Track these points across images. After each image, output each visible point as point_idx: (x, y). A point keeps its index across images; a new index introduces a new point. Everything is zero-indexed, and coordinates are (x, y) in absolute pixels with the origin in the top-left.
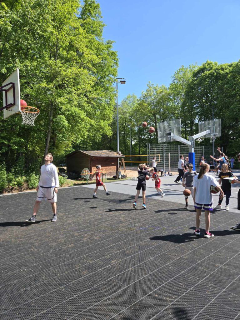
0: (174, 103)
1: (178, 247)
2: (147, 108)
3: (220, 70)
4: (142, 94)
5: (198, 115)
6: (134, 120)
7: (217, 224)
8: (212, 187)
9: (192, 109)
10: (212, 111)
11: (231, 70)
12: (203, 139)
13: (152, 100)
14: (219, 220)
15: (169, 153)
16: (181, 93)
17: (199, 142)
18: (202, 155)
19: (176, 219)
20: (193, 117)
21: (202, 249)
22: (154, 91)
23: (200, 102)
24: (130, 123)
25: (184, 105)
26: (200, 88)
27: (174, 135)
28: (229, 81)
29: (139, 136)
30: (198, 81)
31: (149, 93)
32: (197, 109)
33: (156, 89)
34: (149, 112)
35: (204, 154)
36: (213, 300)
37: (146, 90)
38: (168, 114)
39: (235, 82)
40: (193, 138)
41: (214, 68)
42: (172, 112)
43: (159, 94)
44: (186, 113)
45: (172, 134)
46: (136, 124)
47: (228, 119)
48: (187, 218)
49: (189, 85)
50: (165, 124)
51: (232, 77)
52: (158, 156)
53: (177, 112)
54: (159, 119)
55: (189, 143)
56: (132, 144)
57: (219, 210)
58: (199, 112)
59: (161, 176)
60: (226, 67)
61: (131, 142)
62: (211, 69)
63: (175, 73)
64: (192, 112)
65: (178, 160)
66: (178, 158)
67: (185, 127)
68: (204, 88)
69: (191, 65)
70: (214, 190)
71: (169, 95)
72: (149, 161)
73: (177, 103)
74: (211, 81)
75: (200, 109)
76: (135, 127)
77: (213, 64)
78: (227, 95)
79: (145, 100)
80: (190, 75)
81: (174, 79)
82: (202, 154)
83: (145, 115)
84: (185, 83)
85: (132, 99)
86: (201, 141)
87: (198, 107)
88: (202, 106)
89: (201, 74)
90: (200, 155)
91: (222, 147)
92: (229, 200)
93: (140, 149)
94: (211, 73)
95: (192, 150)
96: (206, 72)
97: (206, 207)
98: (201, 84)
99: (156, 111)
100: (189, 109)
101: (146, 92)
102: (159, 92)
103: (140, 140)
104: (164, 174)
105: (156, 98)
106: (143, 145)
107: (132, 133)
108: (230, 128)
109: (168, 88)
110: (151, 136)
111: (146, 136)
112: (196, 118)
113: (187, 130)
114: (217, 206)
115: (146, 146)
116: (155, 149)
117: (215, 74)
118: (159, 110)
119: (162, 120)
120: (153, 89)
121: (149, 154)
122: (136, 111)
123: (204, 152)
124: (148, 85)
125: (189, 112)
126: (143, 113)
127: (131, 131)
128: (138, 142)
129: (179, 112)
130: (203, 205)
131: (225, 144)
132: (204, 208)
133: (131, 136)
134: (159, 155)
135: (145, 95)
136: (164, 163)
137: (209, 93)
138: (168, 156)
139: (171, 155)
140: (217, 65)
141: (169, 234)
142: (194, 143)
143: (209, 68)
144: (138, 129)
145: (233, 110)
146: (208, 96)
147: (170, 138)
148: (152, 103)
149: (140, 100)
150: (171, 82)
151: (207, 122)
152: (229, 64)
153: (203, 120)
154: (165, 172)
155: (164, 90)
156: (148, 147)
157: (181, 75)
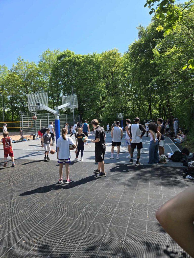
0: (43, 79)
1: (45, 196)
2: (19, 80)
3: (76, 59)
4: (13, 66)
5: (62, 90)
6: (6, 90)
7: (74, 172)
8: (70, 145)
9: (57, 85)
10: (72, 89)
11: (83, 60)
12: (66, 109)
13: (23, 74)
14: (76, 169)
15: (40, 120)
16: (49, 71)
17: (64, 112)
18: (66, 122)
19: (45, 174)
20: (58, 91)
21: (64, 193)
22: (24, 66)
23: (63, 81)
24: (2, 91)
25: (51, 82)
26: (63, 69)
27: (42, 105)
28: (83, 68)
29: (12, 105)
30: (61, 63)
31: (20, 66)
32: (61, 86)
33: (26, 64)
34: (21, 83)
35: (68, 121)
36: (69, 229)
37: (17, 63)
38: (38, 87)
39: (86, 70)
40: (57, 108)
41: (72, 56)
42: (42, 86)
43: (30, 69)
44: (53, 88)
45: (41, 105)
46: (8, 93)
47: (83, 95)
48: (54, 172)
49: (54, 65)
50: (36, 95)
51: (84, 65)
52: (31, 123)
53: (45, 86)
54: (30, 90)
55: (55, 112)
56: (4, 111)
57: (76, 162)
58: (63, 88)
59: (33, 139)
60: (80, 57)
61: (4, 110)
62: (70, 56)
63: (43, 53)
64: (57, 87)
65: (48, 125)
66: (48, 124)
67: (53, 99)
68: (66, 70)
69: (55, 50)
70: (72, 147)
71: (38, 71)
72: (21, 127)
73: (46, 79)
74: (71, 66)
75: (64, 86)
76: (7, 96)
77: (71, 53)
78: (81, 78)
79: (16, 72)
80: (54, 58)
81: (42, 58)
82: (66, 120)
83: (17, 86)
84: (51, 63)
85: (3, 70)
86: (65, 110)
87: (62, 84)
88: (65, 84)
89: (63, 59)
90: (65, 121)
91: (80, 116)
92: (83, 153)
93: (13, 116)
94: (70, 59)
95: (57, 117)
96: (66, 58)
97: (67, 161)
98: (63, 67)
99: (28, 84)
100: (55, 85)
101: (17, 65)
102: (29, 67)
103: (13, 108)
104: (36, 137)
105: (27, 72)
106: (16, 113)
107: (4, 101)
108: (84, 102)
109: (37, 65)
110: (24, 104)
111: (19, 105)
112: (61, 92)
113: (55, 101)
114: (75, 159)
115: (18, 114)
116: (27, 117)
117: (73, 61)
118: (30, 83)
119: (33, 91)
120: (23, 64)
121: (21, 120)
122: (8, 81)
123: (68, 119)
124: (18, 59)
125: (55, 87)
126: (14, 83)
127: (3, 99)
128: (11, 110)
129: (47, 86)
130: (64, 160)
131: (82, 113)
132: (65, 162)
133: (4, 104)
134: (32, 121)
135: (16, 68)
136: (36, 128)
137: (70, 74)
138: (39, 122)
139: (42, 121)
140: (74, 55)
141: (38, 187)
142: (58, 112)
143: (69, 55)
144: (11, 98)
145: (85, 90)
146: (69, 77)
147: (39, 107)
148: (23, 76)
149: (11, 71)
150: (40, 61)
151: (69, 96)
152: (82, 55)
153: (66, 94)
154: (36, 136)
155: (34, 67)
156: (21, 114)
157: (48, 56)
